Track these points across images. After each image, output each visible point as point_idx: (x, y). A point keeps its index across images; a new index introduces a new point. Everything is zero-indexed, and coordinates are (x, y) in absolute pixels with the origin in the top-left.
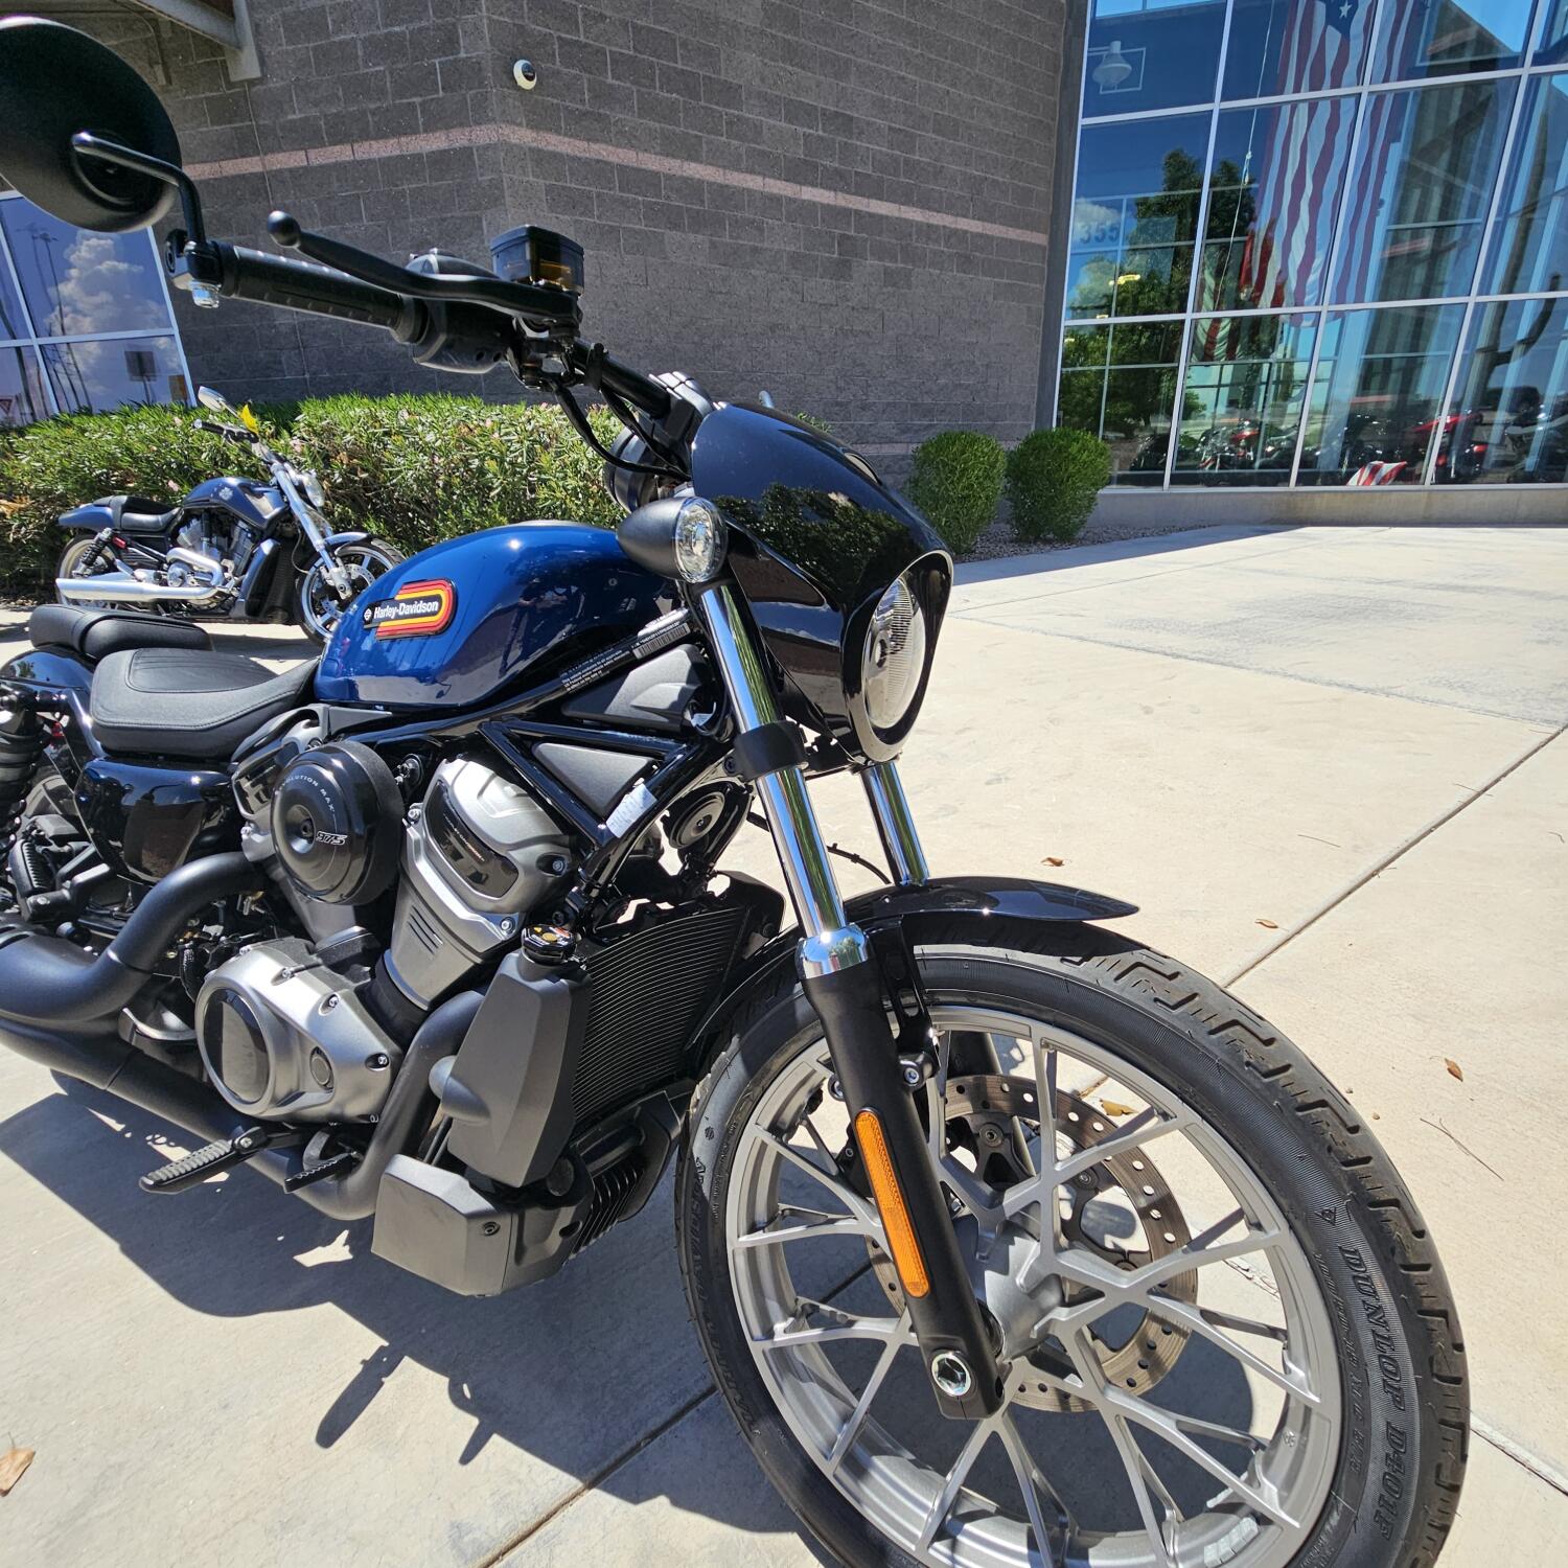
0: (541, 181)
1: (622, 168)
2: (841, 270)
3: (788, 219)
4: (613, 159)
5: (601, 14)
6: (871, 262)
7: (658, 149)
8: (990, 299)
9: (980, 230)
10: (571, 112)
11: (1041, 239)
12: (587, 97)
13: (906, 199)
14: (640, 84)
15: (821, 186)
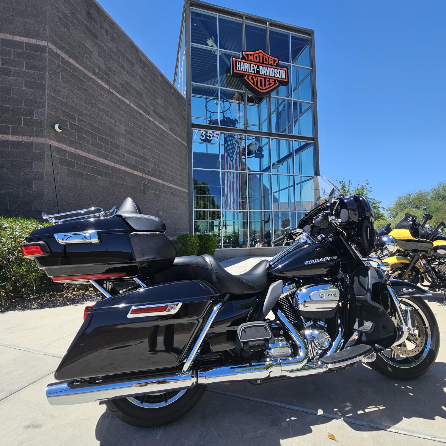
0: (58, 156)
1: (85, 158)
2: (144, 192)
3: (131, 178)
4: (82, 154)
5: (83, 120)
6: (151, 191)
7: (96, 155)
8: (177, 203)
9: (174, 187)
10: (71, 140)
11: (187, 191)
12: (76, 138)
13: (159, 178)
14: (93, 139)
15: (139, 172)
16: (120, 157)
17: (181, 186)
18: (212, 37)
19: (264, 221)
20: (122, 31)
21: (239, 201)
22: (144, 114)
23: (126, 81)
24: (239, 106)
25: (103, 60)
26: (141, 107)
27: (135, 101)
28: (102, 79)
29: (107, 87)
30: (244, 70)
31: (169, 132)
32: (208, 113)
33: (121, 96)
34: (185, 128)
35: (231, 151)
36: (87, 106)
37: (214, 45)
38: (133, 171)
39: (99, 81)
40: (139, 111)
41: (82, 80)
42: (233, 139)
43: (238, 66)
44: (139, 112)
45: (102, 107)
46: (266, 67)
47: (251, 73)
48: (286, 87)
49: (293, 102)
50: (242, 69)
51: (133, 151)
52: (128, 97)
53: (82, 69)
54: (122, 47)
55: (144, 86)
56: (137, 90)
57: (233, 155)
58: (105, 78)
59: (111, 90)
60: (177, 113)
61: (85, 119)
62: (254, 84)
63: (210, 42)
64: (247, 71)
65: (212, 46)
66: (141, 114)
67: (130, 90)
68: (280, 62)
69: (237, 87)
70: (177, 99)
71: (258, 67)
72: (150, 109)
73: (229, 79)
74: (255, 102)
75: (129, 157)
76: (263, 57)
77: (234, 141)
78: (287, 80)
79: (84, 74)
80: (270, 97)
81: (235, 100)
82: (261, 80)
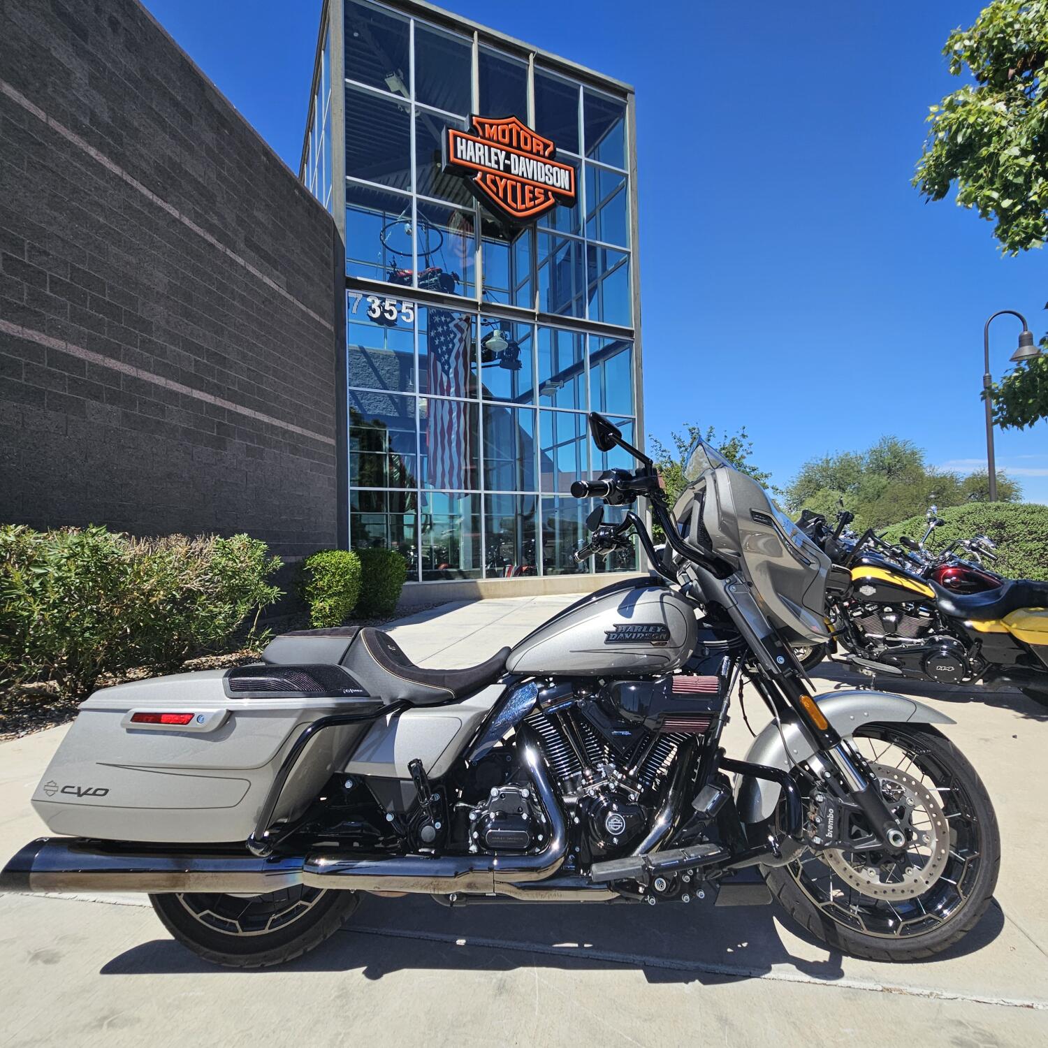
1: (51, 351)
2: (219, 443)
4: (45, 343)
6: (238, 441)
8: (308, 471)
9: (300, 432)
11: (332, 442)
12: (25, 298)
14: (74, 302)
15: (206, 392)
16: (152, 352)
17: (318, 430)
18: (400, 71)
19: (522, 515)
20: (159, 27)
21: (463, 468)
22: (220, 246)
23: (170, 158)
24: (464, 244)
25: (105, 97)
26: (211, 229)
27: (196, 212)
28: (101, 147)
29: (117, 170)
30: (473, 160)
31: (288, 296)
32: (389, 254)
33: (155, 197)
34: (329, 287)
35: (444, 348)
36: (56, 214)
37: (404, 91)
38: (189, 389)
39: (93, 152)
40: (205, 237)
41: (40, 144)
42: (448, 320)
43: (459, 148)
44: (204, 239)
45: (101, 219)
46: (525, 157)
47: (491, 168)
48: (572, 210)
49: (588, 246)
50: (471, 157)
51: (189, 338)
52: (174, 198)
53: (42, 115)
54: (157, 70)
55: (219, 176)
56: (199, 182)
57: (449, 358)
58: (109, 144)
59: (128, 179)
60: (307, 250)
61: (51, 249)
62: (497, 194)
63: (393, 82)
64: (482, 163)
65: (399, 93)
66: (212, 245)
67: (180, 182)
68: (558, 150)
69: (458, 199)
70: (309, 213)
71: (508, 157)
72: (237, 235)
73: (440, 178)
74: (501, 236)
75: (179, 355)
76: (518, 134)
77: (451, 325)
78: (572, 193)
79: (48, 129)
80: (534, 231)
81: (454, 227)
82: (514, 188)
